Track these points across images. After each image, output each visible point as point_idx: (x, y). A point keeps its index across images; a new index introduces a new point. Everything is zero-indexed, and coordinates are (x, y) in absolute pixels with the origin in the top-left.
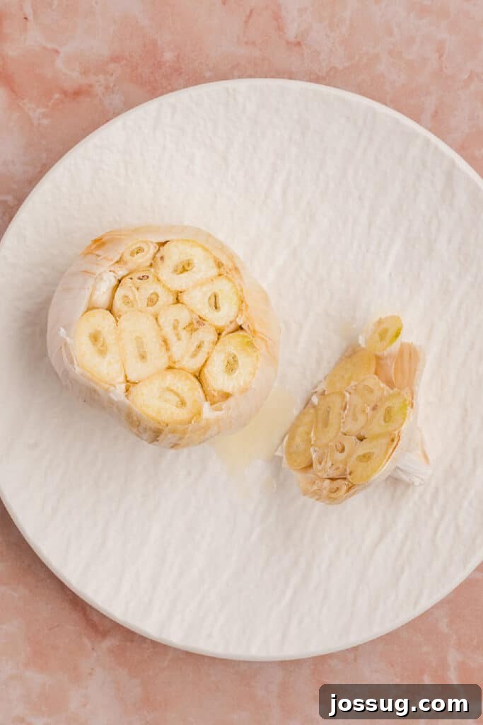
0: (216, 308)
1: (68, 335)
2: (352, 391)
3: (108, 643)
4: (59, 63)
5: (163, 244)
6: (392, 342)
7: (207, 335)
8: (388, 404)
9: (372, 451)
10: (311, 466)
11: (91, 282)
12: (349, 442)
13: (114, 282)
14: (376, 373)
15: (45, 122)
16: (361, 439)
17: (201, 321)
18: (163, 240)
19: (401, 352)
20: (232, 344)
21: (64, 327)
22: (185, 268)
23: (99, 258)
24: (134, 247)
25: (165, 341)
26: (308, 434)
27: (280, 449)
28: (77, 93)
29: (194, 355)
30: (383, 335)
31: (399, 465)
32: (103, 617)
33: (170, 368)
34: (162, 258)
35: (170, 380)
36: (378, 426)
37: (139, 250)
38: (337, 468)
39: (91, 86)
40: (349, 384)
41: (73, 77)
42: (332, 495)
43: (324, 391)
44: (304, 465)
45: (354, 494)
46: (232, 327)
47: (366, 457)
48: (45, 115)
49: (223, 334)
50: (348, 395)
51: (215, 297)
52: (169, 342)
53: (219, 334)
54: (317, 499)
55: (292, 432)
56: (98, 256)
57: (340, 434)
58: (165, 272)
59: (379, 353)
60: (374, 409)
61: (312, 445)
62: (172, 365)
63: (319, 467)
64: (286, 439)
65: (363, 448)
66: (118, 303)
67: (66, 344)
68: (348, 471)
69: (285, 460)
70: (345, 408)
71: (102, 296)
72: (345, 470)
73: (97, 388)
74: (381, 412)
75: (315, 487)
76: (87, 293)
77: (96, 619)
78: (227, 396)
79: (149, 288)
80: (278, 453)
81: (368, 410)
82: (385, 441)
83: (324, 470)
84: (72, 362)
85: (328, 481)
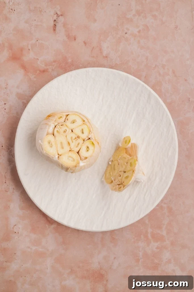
0: (83, 133)
1: (42, 142)
2: (120, 159)
3: (53, 226)
4: (39, 62)
5: (67, 115)
6: (128, 143)
7: (80, 141)
8: (130, 162)
9: (128, 175)
10: (112, 182)
11: (48, 127)
12: (122, 173)
13: (54, 126)
14: (126, 153)
15: (35, 79)
16: (125, 172)
17: (78, 137)
18: (68, 114)
19: (132, 146)
20: (87, 143)
21: (40, 140)
22: (73, 122)
23: (50, 120)
24: (59, 117)
25: (69, 143)
26: (110, 173)
27: (103, 178)
28: (44, 71)
29: (77, 147)
30: (126, 142)
31: (136, 178)
32: (51, 219)
33: (70, 151)
34: (67, 119)
35: (70, 154)
36: (129, 168)
37: (61, 117)
38: (120, 181)
39: (48, 69)
40: (119, 157)
41: (42, 66)
42: (120, 189)
43: (112, 160)
44: (110, 182)
45: (125, 188)
46: (87, 138)
47: (127, 177)
48: (35, 77)
49: (85, 141)
50: (119, 160)
51: (83, 130)
52: (70, 144)
53: (84, 141)
54: (116, 191)
55: (105, 173)
56: (49, 119)
57: (119, 172)
58: (68, 123)
59: (126, 147)
60: (127, 163)
61: (111, 176)
62: (71, 150)
63: (115, 182)
64: (104, 176)
65: (126, 175)
66: (55, 133)
67: (41, 145)
68: (123, 182)
69: (105, 181)
70: (119, 164)
71: (51, 130)
72: (122, 182)
73: (50, 157)
74: (129, 164)
75: (114, 188)
76: (47, 130)
77: (49, 219)
78: (86, 158)
79: (64, 128)
80: (103, 180)
81: (125, 164)
82: (131, 172)
83: (116, 182)
84: (43, 150)
85: (117, 185)
